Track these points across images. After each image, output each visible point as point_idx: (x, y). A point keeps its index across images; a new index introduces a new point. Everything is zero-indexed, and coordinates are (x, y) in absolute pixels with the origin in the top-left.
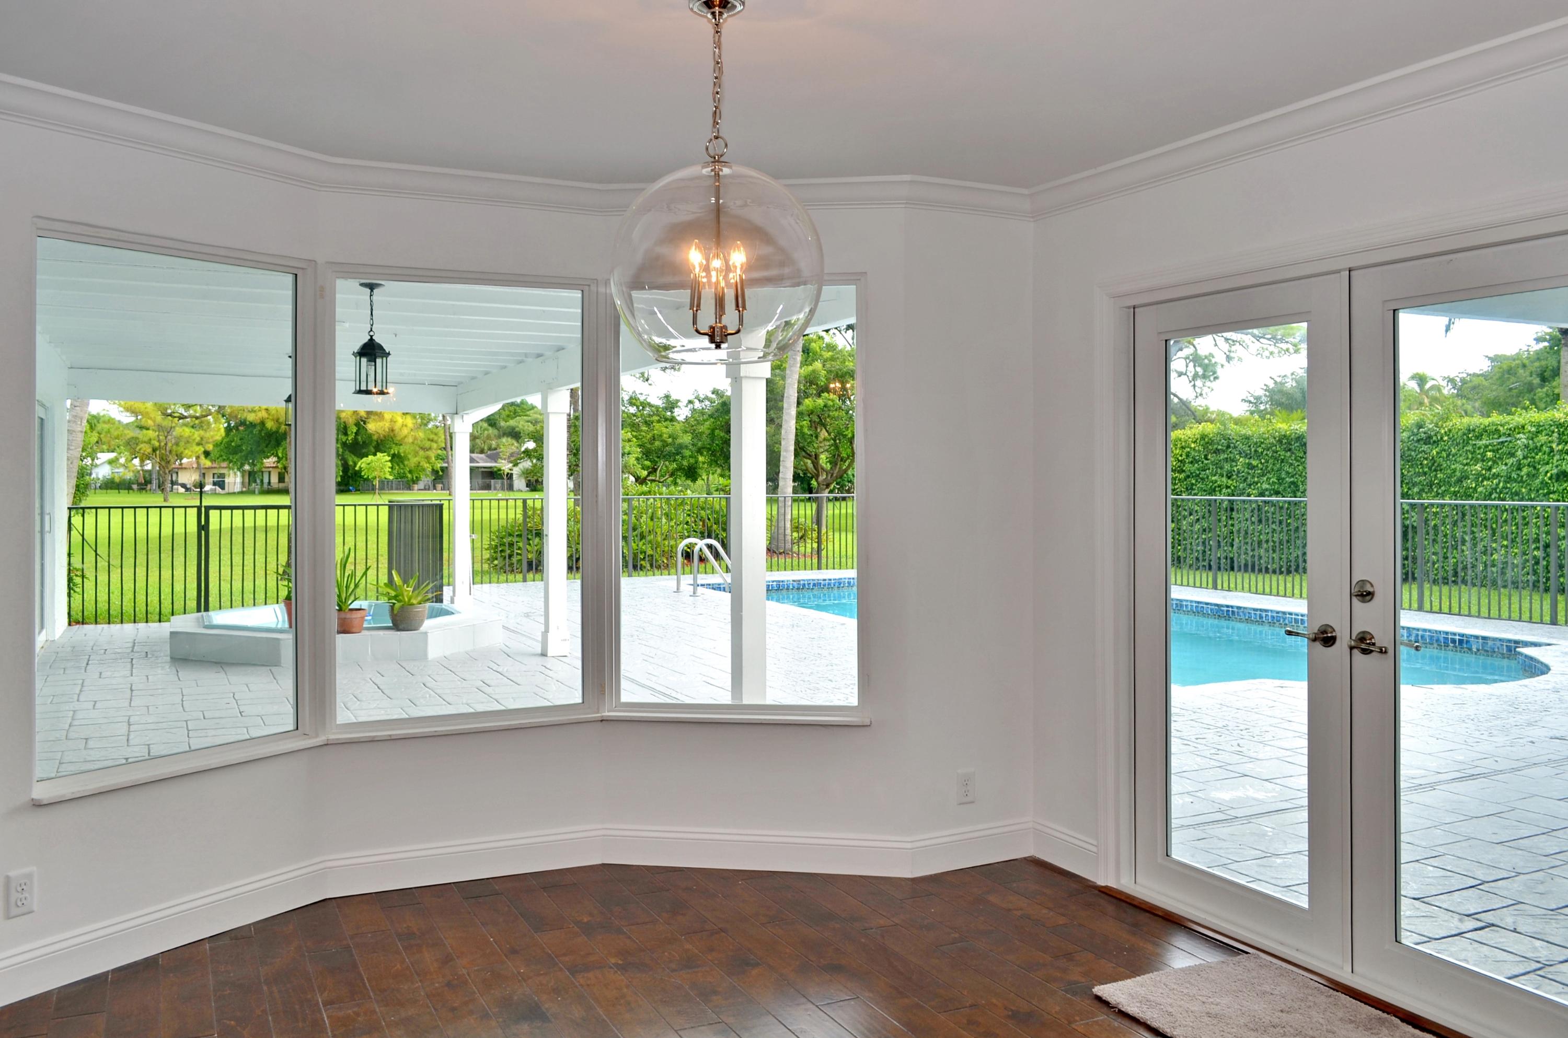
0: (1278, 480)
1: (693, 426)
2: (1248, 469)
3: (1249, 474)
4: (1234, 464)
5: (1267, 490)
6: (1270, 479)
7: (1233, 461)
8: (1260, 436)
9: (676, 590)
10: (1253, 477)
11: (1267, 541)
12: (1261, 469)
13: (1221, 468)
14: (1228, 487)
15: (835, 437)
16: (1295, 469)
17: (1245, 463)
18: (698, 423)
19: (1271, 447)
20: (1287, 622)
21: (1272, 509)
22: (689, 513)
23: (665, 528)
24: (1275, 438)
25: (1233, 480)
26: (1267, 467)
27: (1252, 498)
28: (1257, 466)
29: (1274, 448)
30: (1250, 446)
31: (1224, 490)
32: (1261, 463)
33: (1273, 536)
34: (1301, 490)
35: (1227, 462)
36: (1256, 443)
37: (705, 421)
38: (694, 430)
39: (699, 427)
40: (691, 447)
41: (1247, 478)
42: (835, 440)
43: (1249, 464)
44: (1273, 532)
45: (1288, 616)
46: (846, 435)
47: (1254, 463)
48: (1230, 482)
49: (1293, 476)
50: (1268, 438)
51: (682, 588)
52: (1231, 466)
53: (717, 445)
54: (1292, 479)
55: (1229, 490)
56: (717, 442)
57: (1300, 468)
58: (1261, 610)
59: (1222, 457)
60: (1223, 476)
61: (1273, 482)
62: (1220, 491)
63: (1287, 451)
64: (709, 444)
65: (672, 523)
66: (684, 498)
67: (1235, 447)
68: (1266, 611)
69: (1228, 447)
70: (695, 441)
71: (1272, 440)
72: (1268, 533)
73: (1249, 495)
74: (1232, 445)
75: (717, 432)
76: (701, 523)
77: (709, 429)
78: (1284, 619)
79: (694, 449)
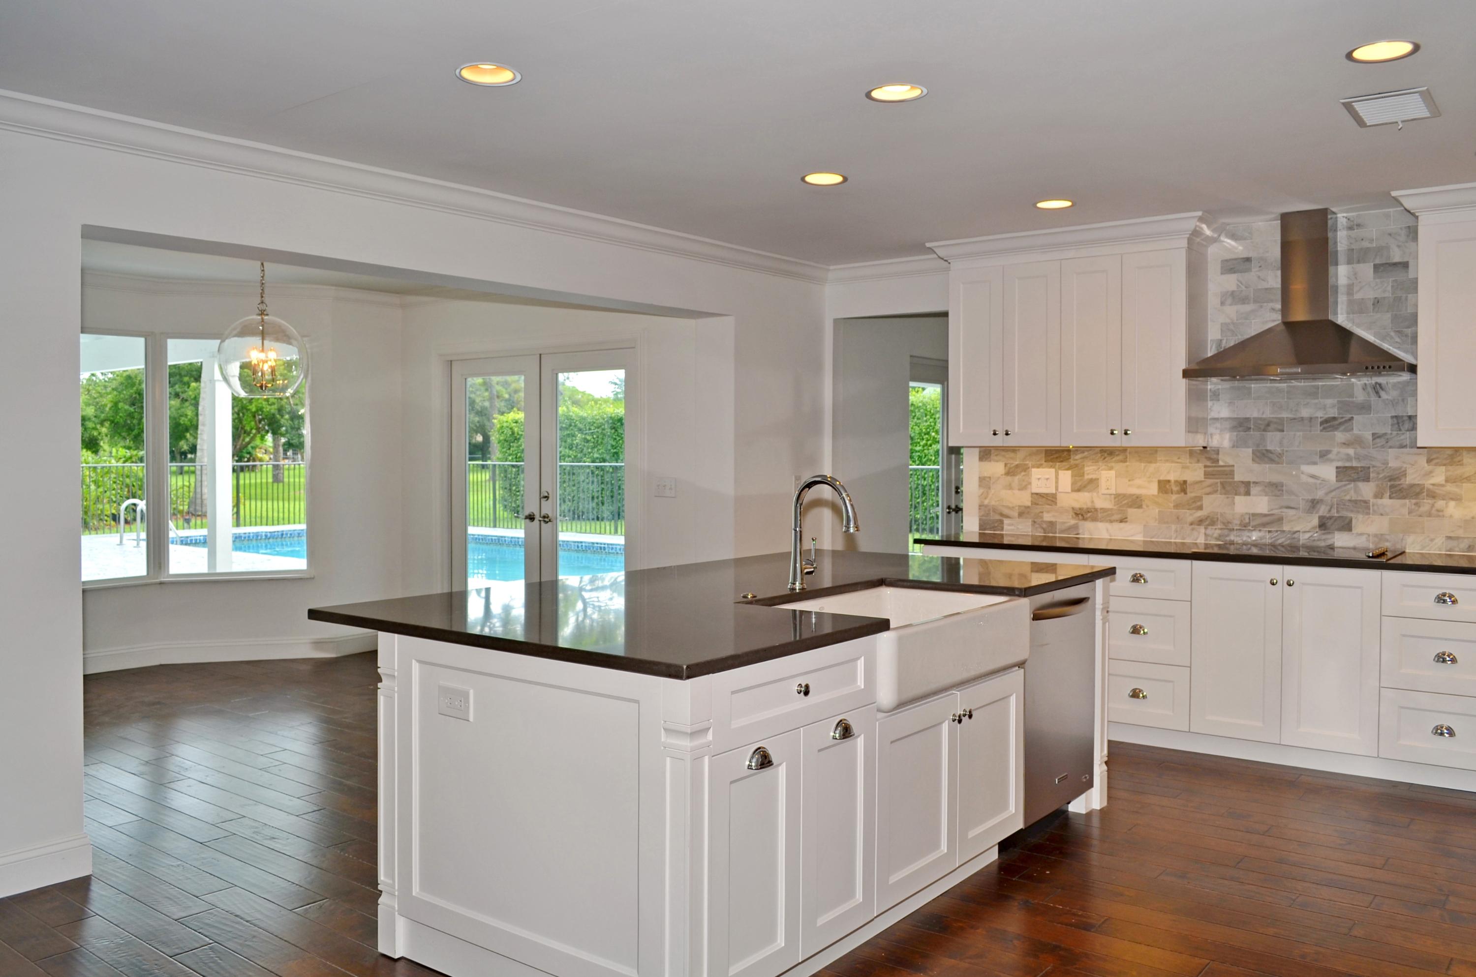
0: (606, 451)
1: (95, 398)
2: (584, 442)
3: (584, 446)
4: (574, 438)
5: (597, 458)
6: (600, 449)
7: (573, 436)
8: (593, 418)
9: (119, 543)
10: (588, 448)
11: (598, 498)
12: (594, 443)
13: (565, 442)
14: (569, 456)
15: (239, 411)
16: (617, 443)
17: (582, 438)
18: (101, 395)
19: (601, 426)
20: (595, 549)
21: (602, 473)
22: (114, 480)
23: (93, 494)
24: (604, 419)
25: (573, 451)
26: (598, 441)
27: (587, 464)
28: (590, 440)
29: (603, 427)
30: (585, 425)
31: (567, 459)
32: (593, 438)
33: (602, 493)
34: (621, 458)
35: (569, 437)
36: (590, 423)
37: (108, 394)
38: (97, 403)
39: (101, 399)
40: (94, 419)
41: (583, 449)
42: (238, 414)
43: (585, 439)
44: (602, 490)
45: (596, 545)
46: (249, 410)
47: (589, 438)
48: (571, 452)
49: (615, 448)
50: (599, 419)
51: (124, 541)
52: (572, 440)
53: (121, 417)
54: (615, 450)
55: (570, 459)
56: (121, 414)
57: (621, 441)
58: (578, 542)
59: (565, 433)
60: (566, 448)
61: (602, 452)
62: (564, 459)
63: (612, 429)
64: (113, 417)
65: (101, 489)
66: (110, 467)
67: (575, 426)
68: (581, 542)
69: (570, 425)
70: (98, 413)
71: (601, 421)
72: (598, 491)
73: (585, 462)
74: (573, 424)
75: (121, 405)
76: (127, 490)
77: (112, 402)
78: (593, 547)
79: (97, 421)
